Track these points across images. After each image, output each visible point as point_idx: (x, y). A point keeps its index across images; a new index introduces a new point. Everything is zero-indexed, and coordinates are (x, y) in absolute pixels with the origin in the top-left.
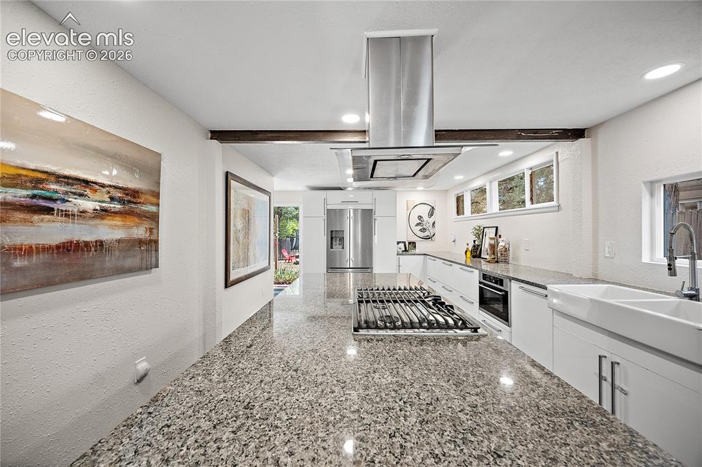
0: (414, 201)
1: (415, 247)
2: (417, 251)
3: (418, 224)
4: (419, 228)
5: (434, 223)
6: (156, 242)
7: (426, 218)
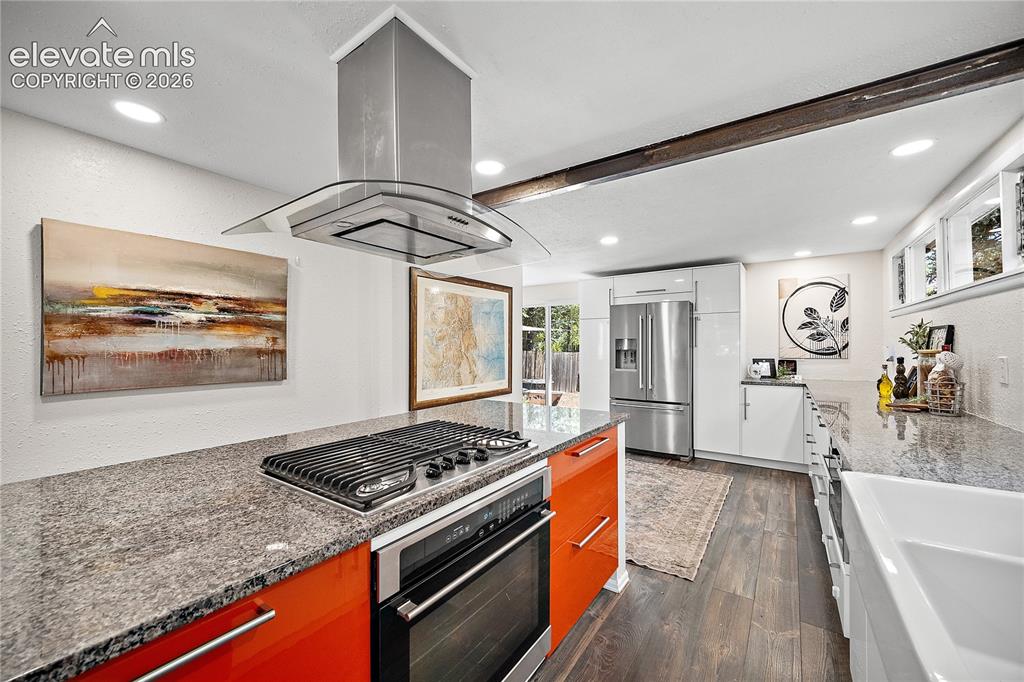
0: (796, 279)
1: (795, 370)
2: (798, 378)
3: (805, 326)
4: (808, 332)
5: (845, 323)
6: (283, 353)
7: (824, 311)
